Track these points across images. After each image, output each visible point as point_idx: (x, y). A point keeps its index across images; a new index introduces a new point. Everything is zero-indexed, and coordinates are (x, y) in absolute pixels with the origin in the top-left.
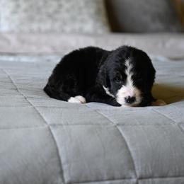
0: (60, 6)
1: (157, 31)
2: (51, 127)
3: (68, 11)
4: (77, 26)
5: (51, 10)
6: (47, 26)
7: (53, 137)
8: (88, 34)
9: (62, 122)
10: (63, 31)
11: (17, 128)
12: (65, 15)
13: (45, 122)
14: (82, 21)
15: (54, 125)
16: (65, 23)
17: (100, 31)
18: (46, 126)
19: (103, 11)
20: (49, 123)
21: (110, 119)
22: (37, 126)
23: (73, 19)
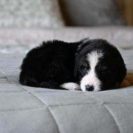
0: (20, 4)
1: (104, 25)
2: (49, 108)
3: (27, 8)
4: (36, 21)
5: (12, 8)
6: (9, 21)
7: (52, 117)
8: (45, 28)
9: (58, 103)
10: (23, 26)
11: (21, 109)
12: (25, 12)
13: (43, 104)
14: (40, 17)
15: (52, 106)
16: (25, 19)
17: (56, 25)
18: (45, 107)
19: (57, 8)
20: (47, 105)
21: (96, 99)
22: (37, 108)
23: (32, 15)
